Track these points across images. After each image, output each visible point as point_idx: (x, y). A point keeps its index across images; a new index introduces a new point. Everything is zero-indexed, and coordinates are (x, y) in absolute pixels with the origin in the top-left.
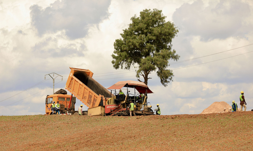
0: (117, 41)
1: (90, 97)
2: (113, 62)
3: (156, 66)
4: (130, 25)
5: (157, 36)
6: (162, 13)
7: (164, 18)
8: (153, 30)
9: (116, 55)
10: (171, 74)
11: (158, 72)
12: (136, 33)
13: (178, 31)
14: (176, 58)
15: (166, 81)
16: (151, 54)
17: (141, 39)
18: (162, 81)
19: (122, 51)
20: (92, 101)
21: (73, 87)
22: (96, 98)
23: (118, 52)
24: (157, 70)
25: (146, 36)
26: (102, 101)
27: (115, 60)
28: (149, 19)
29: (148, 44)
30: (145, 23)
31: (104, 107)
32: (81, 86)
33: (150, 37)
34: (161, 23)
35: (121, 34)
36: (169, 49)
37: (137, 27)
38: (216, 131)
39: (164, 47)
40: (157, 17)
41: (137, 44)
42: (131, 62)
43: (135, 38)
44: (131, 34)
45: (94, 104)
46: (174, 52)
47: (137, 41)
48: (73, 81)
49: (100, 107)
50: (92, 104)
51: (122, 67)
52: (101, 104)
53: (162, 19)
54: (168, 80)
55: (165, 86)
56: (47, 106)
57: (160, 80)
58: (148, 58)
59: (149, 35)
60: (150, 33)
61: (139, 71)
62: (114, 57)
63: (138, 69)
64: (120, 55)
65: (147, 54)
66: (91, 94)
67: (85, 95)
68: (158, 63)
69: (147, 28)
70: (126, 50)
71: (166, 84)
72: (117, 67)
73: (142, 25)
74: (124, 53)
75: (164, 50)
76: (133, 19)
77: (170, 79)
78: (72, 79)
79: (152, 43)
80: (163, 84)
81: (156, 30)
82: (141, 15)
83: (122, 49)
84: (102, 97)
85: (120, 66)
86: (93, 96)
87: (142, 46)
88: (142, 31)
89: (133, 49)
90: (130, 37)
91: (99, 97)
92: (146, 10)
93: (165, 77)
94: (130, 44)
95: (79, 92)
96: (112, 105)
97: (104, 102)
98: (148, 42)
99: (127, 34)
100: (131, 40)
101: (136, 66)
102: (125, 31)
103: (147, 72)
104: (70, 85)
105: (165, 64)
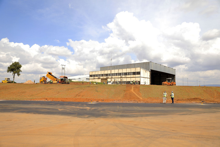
4: (12, 64)
12: (13, 66)
14: (21, 71)
23: (9, 69)
24: (17, 73)
28: (16, 64)
29: (16, 68)
35: (9, 66)
39: (19, 69)
42: (11, 71)
52: (56, 80)
53: (19, 64)
56: (40, 80)
60: (16, 66)
62: (7, 70)
65: (15, 70)
72: (8, 72)
73: (14, 64)
81: (18, 66)
86: (54, 79)
87: (14, 68)
91: (56, 79)
93: (19, 75)
94: (12, 68)
95: (50, 78)
99: (11, 66)
101: (12, 73)
103: (15, 74)
104: (47, 75)
105: (19, 72)
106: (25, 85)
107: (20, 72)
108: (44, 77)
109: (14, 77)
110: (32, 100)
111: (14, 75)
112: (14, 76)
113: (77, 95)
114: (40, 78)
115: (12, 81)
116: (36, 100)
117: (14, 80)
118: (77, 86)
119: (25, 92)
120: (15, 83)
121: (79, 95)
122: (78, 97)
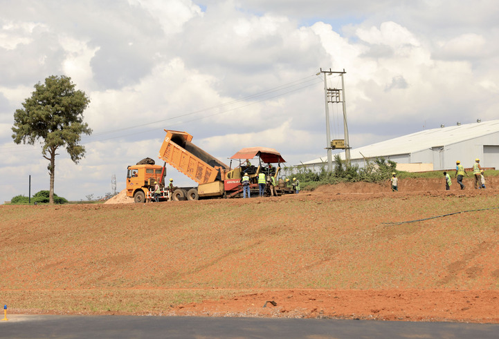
0: (18, 111)
1: (200, 169)
2: (13, 137)
3: (64, 141)
4: (34, 93)
5: (66, 107)
6: (71, 81)
7: (73, 86)
8: (61, 100)
9: (17, 128)
10: (83, 150)
11: (67, 148)
12: (40, 103)
13: (89, 101)
14: (88, 132)
15: (77, 158)
16: (59, 127)
17: (47, 110)
18: (72, 158)
19: (23, 123)
20: (204, 175)
21: (170, 156)
22: (209, 171)
23: (20, 125)
24: (66, 145)
25: (53, 106)
26: (219, 174)
27: (15, 134)
28: (57, 88)
29: (57, 116)
30: (52, 92)
31: (223, 182)
32: (184, 155)
33: (58, 108)
34: (70, 92)
35: (23, 104)
36: (80, 121)
37: (42, 96)
38: (147, 226)
39: (73, 119)
40: (66, 84)
41: (43, 116)
42: (34, 137)
43: (40, 108)
44: (35, 104)
45: (206, 179)
46: (87, 125)
47: (42, 112)
48: (172, 147)
49: (218, 183)
50: (203, 178)
51: (24, 142)
52: (218, 179)
53: (71, 87)
54: (79, 156)
55: (76, 163)
56: (129, 181)
57: (70, 157)
58: (56, 132)
59: (56, 105)
60: (58, 103)
61: (45, 147)
62: (14, 130)
63: (44, 144)
64: (22, 129)
65: (54, 128)
66: (200, 165)
67: (191, 167)
68: (69, 138)
69: (54, 98)
70: (29, 123)
71: (77, 160)
72: (18, 142)
73: (47, 94)
74: (27, 126)
75: (75, 123)
76: (37, 86)
77: (82, 156)
78: (169, 144)
79: (60, 115)
80: (74, 161)
81: (66, 101)
82: (46, 83)
83: (25, 120)
84: (219, 170)
85: (22, 141)
86: (205, 168)
87: (48, 118)
88: (47, 100)
89: (38, 121)
90: (34, 108)
91: (214, 172)
92: (53, 77)
93: (75, 152)
94: (35, 115)
95: (182, 162)
96: (235, 180)
97: (222, 175)
98: (55, 114)
99: (30, 104)
100: (36, 112)
101: (40, 141)
102: (28, 101)
103: (54, 147)
104: (165, 153)
105: (76, 139)
106: (120, 212)
107: (82, 135)
108: (150, 162)
109: (52, 169)
110: (189, 313)
111: (49, 155)
112: (52, 160)
113: (454, 268)
114: (129, 169)
115: (46, 194)
116: (215, 313)
117: (52, 187)
118: (443, 205)
119: (129, 258)
120: (60, 201)
121: (471, 264)
122: (465, 285)
